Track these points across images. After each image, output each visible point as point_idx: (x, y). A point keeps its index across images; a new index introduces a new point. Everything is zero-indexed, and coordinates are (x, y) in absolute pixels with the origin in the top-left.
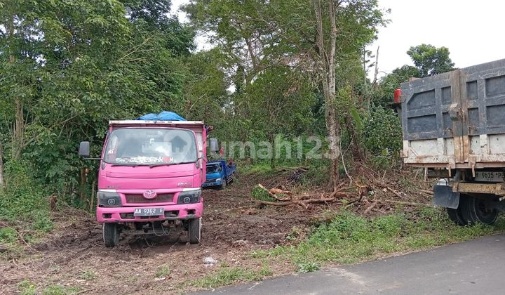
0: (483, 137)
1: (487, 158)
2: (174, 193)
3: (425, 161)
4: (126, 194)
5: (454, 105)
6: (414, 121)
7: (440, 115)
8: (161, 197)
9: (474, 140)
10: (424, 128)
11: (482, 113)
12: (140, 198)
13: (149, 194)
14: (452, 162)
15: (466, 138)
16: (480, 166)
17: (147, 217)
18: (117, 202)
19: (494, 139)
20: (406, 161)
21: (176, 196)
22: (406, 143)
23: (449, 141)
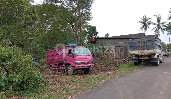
0: (146, 50)
1: (146, 53)
2: (89, 62)
3: (134, 54)
4: (81, 62)
5: (140, 45)
6: (132, 47)
7: (137, 46)
8: (88, 63)
9: (144, 50)
10: (134, 48)
11: (146, 46)
12: (84, 63)
13: (86, 62)
14: (140, 54)
15: (143, 50)
16: (145, 55)
17: (86, 67)
18: (80, 64)
19: (148, 50)
20: (130, 54)
21: (90, 62)
22: (130, 51)
23: (139, 51)
